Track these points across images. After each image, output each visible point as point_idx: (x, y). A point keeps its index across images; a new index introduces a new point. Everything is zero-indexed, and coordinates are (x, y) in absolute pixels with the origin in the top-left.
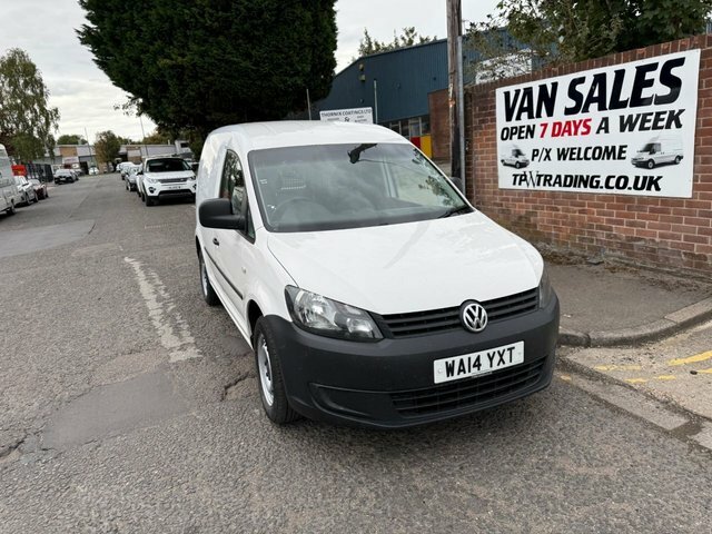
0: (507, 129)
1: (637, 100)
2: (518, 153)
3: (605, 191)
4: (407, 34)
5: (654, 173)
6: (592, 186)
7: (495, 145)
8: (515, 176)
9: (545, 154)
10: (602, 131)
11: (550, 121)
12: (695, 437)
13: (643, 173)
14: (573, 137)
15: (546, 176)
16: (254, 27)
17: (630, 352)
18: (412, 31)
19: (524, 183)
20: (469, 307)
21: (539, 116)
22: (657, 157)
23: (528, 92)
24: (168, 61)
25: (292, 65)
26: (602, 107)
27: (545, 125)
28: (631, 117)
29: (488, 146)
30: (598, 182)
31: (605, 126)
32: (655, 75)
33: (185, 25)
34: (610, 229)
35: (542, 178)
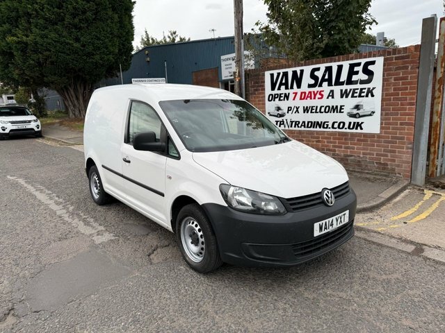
0: (272, 95)
1: (349, 82)
2: (279, 109)
3: (331, 130)
4: (172, 34)
5: (360, 120)
6: (324, 127)
7: (264, 104)
8: (277, 122)
9: (295, 109)
10: (330, 98)
11: (299, 91)
12: (423, 254)
13: (353, 120)
14: (313, 100)
15: (296, 122)
16: (80, 21)
17: (369, 215)
18: (175, 33)
19: (282, 126)
20: (326, 192)
21: (292, 88)
22: (361, 112)
23: (286, 74)
24: (15, 38)
25: (107, 48)
26: (330, 84)
27: (296, 93)
28: (346, 90)
29: (259, 104)
30: (328, 125)
31: (332, 94)
32: (359, 69)
33: (29, 15)
34: (335, 151)
35: (294, 123)
